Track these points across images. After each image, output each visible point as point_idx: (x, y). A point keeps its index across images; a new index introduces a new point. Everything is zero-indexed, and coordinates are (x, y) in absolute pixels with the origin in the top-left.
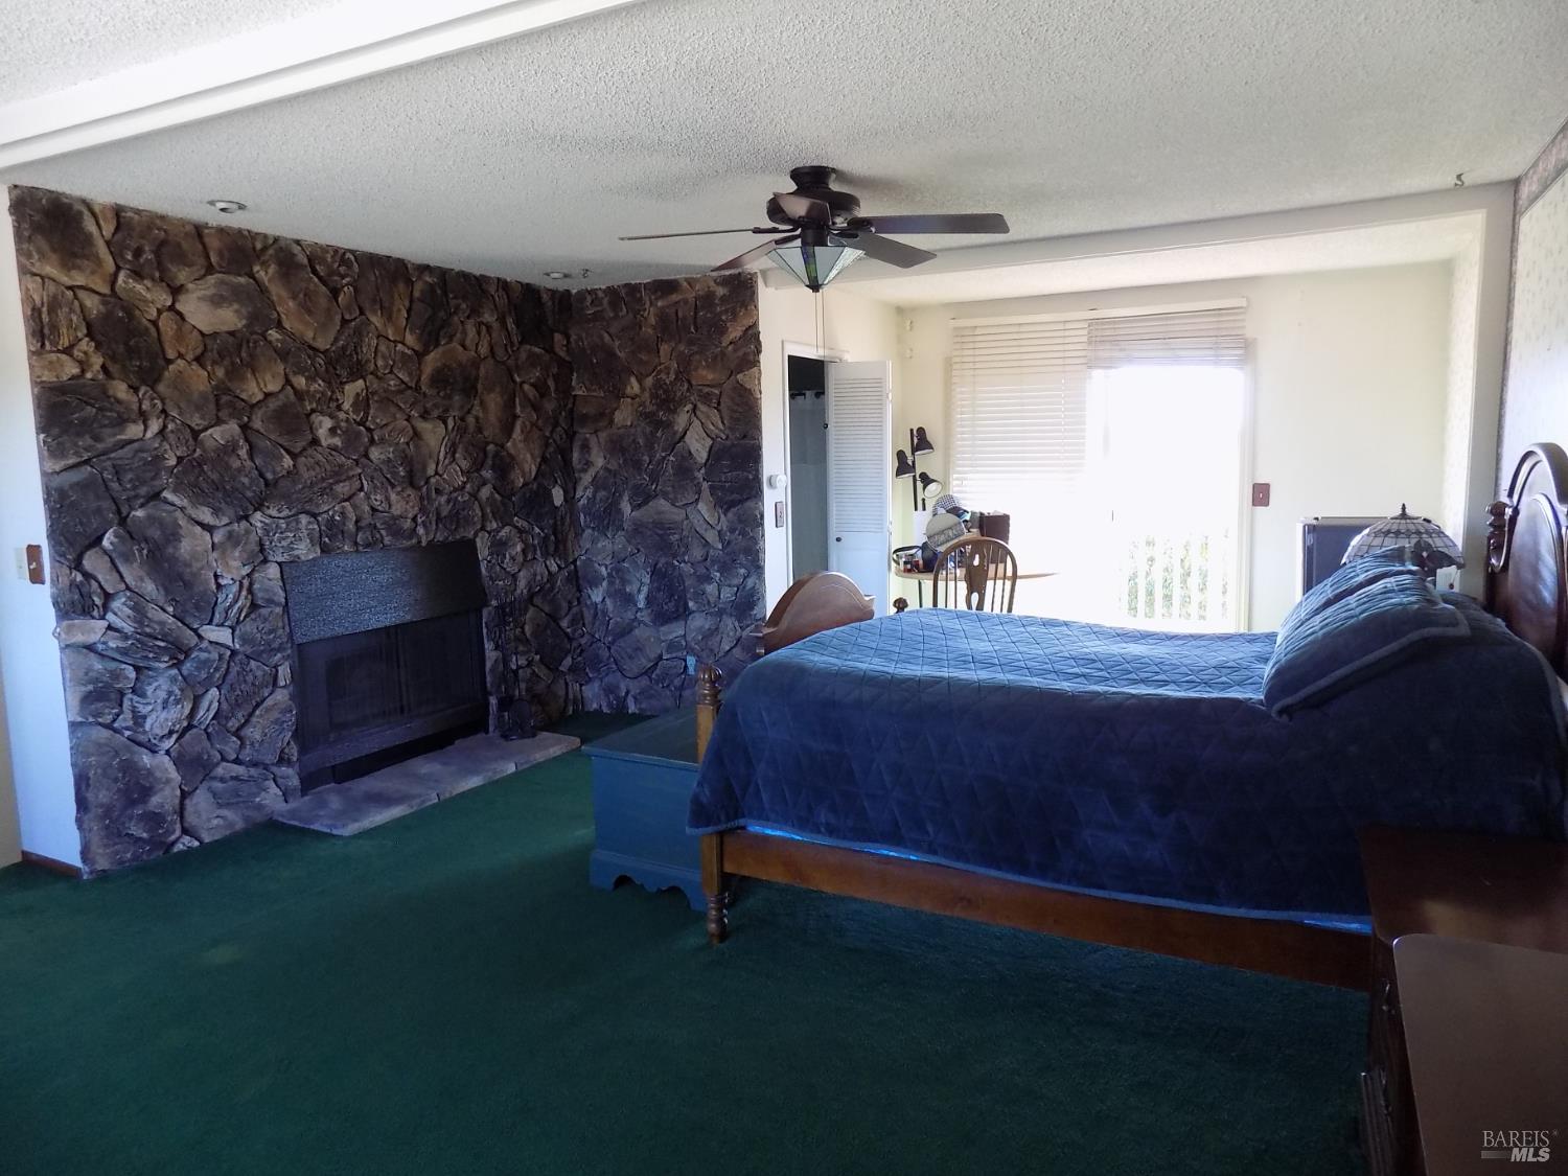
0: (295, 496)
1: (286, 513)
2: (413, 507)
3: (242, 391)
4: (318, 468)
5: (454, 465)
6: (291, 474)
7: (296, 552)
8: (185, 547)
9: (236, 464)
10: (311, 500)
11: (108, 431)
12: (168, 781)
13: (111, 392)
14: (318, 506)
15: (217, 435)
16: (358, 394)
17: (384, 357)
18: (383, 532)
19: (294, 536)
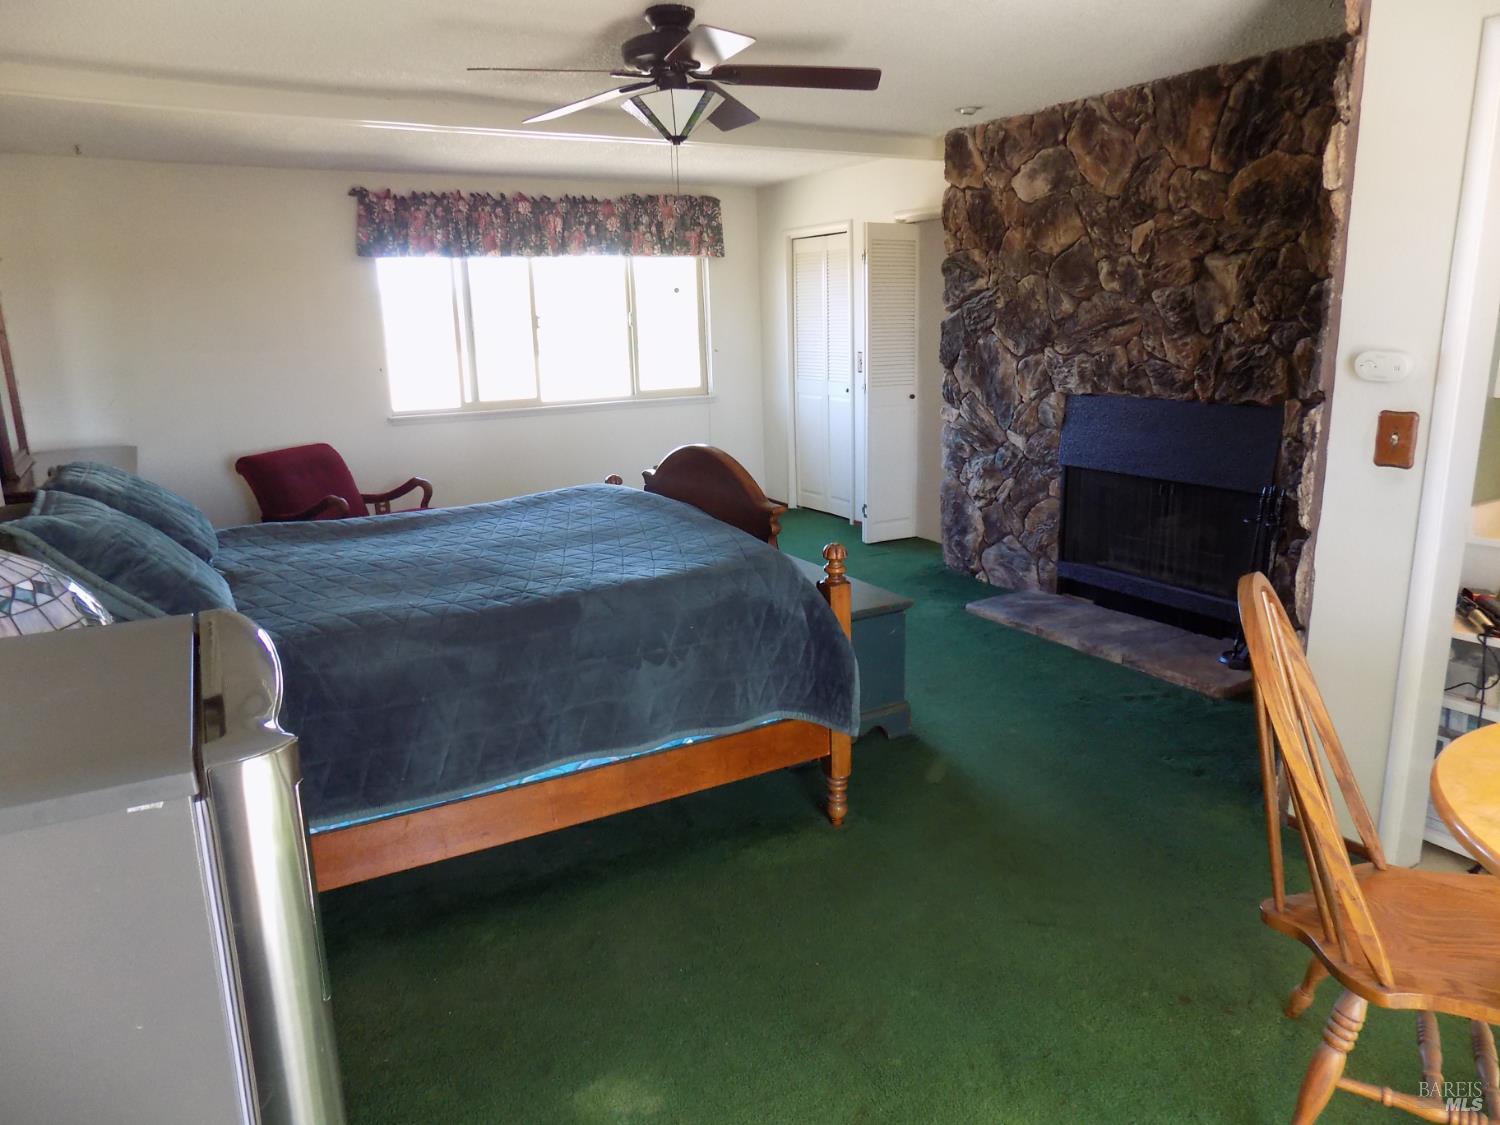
0: (1074, 336)
1: (1065, 351)
2: (1187, 357)
3: (1043, 246)
4: (1094, 311)
5: (1251, 311)
6: (1072, 316)
7: (1069, 386)
8: (1001, 371)
9: (1034, 306)
10: (1085, 341)
11: (967, 284)
12: (976, 529)
13: (971, 258)
14: (1092, 347)
15: (1027, 282)
16: (1147, 236)
17: (1176, 191)
18: (1152, 380)
19: (1069, 371)
